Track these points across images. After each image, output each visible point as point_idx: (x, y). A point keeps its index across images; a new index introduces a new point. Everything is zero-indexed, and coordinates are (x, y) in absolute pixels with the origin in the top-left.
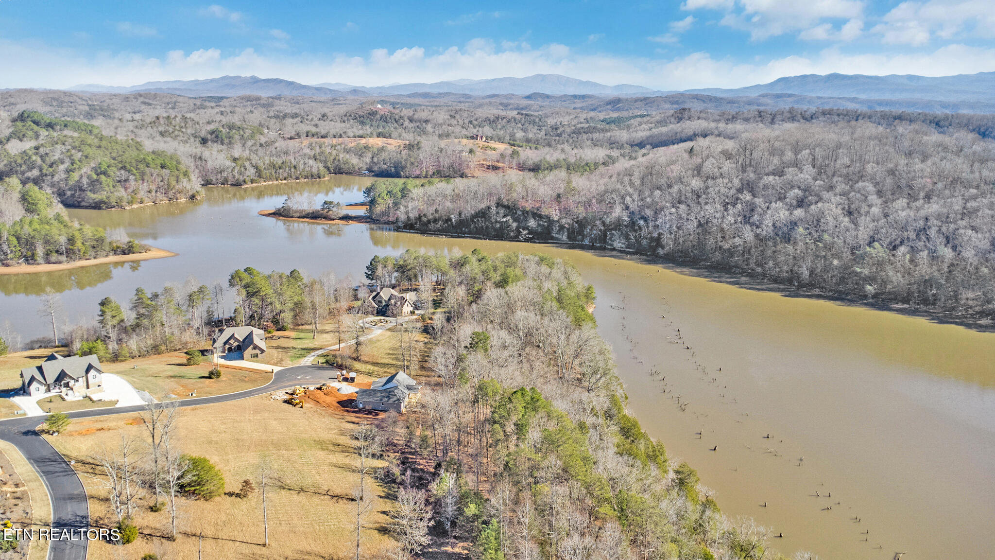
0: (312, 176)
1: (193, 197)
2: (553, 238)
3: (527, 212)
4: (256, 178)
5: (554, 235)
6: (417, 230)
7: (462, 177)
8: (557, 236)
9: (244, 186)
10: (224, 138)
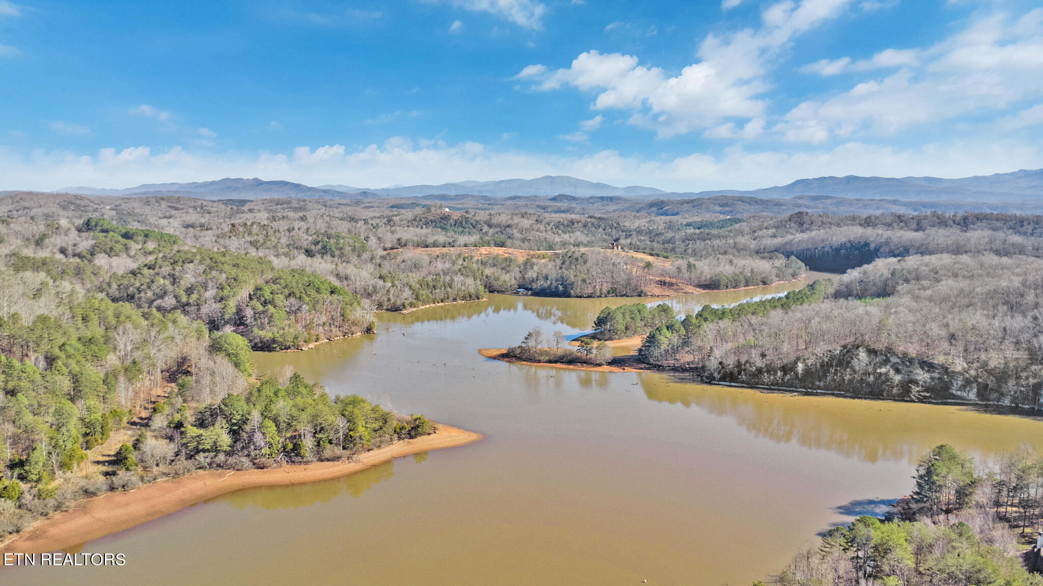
0: (470, 296)
1: (369, 330)
2: (954, 397)
3: (911, 361)
4: (414, 301)
5: (954, 392)
6: (743, 382)
7: (639, 296)
8: (959, 393)
9: (404, 312)
10: (333, 249)
